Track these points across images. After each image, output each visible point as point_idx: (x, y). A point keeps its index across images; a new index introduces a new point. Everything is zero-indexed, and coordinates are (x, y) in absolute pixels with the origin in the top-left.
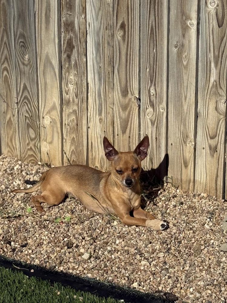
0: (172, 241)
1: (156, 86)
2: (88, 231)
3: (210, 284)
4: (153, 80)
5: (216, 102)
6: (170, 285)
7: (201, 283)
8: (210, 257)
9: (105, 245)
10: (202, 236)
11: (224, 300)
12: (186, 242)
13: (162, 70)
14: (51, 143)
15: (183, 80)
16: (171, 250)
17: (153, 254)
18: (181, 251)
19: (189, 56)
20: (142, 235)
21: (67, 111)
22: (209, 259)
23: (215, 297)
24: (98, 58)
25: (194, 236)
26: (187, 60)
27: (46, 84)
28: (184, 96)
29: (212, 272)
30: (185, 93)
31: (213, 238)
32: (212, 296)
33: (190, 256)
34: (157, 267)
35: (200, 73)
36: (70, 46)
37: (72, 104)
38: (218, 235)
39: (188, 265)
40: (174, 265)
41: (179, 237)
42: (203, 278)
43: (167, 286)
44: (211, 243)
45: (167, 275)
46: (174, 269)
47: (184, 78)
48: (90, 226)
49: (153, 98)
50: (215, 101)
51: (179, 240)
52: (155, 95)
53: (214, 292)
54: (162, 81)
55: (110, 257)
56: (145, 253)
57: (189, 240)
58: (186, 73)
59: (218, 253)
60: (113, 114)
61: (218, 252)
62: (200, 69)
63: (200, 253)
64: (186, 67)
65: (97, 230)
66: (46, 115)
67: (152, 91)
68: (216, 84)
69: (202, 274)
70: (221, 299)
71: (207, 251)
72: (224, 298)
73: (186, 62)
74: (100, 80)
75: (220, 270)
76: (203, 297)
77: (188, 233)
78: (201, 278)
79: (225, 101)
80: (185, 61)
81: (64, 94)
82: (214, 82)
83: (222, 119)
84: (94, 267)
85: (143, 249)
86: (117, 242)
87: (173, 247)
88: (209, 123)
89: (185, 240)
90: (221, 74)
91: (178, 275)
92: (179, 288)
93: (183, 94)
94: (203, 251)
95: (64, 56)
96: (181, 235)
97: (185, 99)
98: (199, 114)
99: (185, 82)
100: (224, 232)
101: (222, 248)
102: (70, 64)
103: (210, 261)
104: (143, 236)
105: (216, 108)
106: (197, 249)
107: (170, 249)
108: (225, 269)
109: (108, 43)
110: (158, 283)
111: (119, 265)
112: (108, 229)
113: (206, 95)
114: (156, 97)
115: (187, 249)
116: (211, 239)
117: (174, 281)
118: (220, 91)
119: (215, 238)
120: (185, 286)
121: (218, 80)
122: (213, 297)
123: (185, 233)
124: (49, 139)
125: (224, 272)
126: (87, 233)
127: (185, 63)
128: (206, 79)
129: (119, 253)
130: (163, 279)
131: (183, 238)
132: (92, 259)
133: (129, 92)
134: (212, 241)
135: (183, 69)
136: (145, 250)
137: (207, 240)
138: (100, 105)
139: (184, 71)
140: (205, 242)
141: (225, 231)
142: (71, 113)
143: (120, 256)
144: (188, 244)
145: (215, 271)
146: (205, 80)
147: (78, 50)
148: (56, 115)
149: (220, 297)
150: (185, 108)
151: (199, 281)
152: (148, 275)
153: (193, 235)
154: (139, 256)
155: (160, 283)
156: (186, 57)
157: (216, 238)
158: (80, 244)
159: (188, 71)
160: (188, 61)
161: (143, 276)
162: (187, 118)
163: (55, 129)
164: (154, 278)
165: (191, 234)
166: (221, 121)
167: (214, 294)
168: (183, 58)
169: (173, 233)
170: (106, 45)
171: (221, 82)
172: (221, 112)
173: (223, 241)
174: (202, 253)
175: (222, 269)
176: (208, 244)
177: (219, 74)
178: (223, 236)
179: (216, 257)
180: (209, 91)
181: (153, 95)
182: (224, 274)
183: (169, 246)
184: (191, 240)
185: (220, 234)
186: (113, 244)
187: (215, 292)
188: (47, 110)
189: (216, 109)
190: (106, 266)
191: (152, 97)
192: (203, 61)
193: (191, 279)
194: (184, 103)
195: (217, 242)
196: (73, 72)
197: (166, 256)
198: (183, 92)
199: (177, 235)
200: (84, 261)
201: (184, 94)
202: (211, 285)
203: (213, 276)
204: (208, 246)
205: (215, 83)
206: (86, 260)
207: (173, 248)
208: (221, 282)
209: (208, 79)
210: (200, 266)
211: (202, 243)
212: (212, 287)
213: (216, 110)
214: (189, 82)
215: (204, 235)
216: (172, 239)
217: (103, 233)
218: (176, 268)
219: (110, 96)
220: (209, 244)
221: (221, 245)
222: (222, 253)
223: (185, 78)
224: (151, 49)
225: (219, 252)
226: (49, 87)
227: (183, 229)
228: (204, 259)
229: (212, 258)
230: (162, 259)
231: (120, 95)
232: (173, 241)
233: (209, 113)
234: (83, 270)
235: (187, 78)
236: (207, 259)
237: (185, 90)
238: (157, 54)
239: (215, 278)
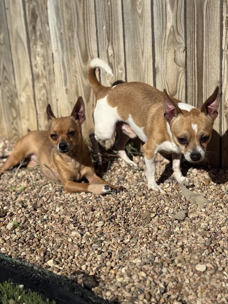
0: (118, 208)
1: (114, 44)
2: (34, 199)
3: (148, 262)
4: (110, 39)
5: (175, 52)
6: (98, 263)
7: (138, 261)
8: (160, 227)
9: (44, 214)
10: (155, 203)
11: (163, 287)
12: (136, 209)
13: (117, 24)
14: (28, 120)
15: (139, 32)
16: (116, 218)
17: (90, 223)
18: (129, 220)
19: (144, 2)
20: (88, 203)
21: (38, 85)
22: (159, 229)
23: (151, 283)
24: (59, 25)
25: (146, 202)
26: (142, 7)
27: (18, 60)
28: (141, 51)
29: (156, 246)
30: (142, 48)
31: (169, 205)
32: (145, 282)
33: (139, 225)
34: (90, 239)
35: (155, 21)
36: (34, 16)
37: (41, 77)
38: (175, 201)
39: (129, 236)
40: (111, 236)
41: (128, 204)
42: (142, 254)
43: (94, 265)
44: (165, 211)
45: (98, 249)
46: (110, 242)
47: (140, 29)
48: (37, 194)
49: (111, 60)
50: (174, 51)
51: (128, 208)
52: (113, 56)
53: (150, 275)
54: (118, 37)
55: (42, 227)
56: (81, 222)
57: (140, 207)
58: (141, 24)
59: (170, 222)
60: (77, 82)
61: (171, 220)
62: (155, 15)
63: (150, 222)
64: (141, 16)
65: (44, 198)
66: (22, 92)
67: (110, 52)
68: (174, 30)
69: (142, 248)
70: (160, 285)
71: (157, 220)
72: (165, 283)
73: (141, 9)
74: (62, 47)
75: (167, 243)
76: (132, 282)
77: (139, 199)
78: (139, 254)
79: (184, 49)
80: (139, 9)
81: (34, 68)
82: (171, 28)
83: (182, 72)
84: (17, 238)
85: (81, 217)
86: (57, 210)
87: (120, 215)
88: (168, 79)
89: (135, 207)
90: (178, 16)
91: (112, 249)
92: (109, 268)
93: (140, 49)
94: (153, 220)
95: (30, 28)
96: (131, 201)
97: (143, 54)
98: (158, 69)
99: (141, 34)
100: (182, 198)
101: (177, 217)
102: (36, 36)
103: (159, 232)
104: (90, 203)
105: (175, 59)
106: (145, 217)
107: (114, 217)
108: (174, 243)
109: (66, 5)
110: (82, 260)
111: (49, 237)
112: (55, 196)
113: (163, 46)
114: (114, 57)
115: (136, 218)
116: (166, 206)
117: (104, 258)
118: (178, 37)
119: (170, 205)
120: (118, 264)
121: (175, 24)
122: (148, 282)
123: (136, 199)
124: (26, 117)
125: (171, 246)
126: (31, 201)
127: (140, 11)
128: (163, 26)
129: (54, 222)
130: (91, 255)
131: (133, 204)
132: (17, 230)
133: (89, 56)
134: (167, 208)
135: (138, 18)
136: (83, 218)
137: (161, 207)
138: (65, 74)
139: (139, 21)
140: (157, 209)
141: (183, 196)
142: (41, 87)
143: (53, 226)
144: (139, 211)
145: (160, 245)
146: (161, 27)
147: (41, 20)
148: (30, 89)
149: (158, 282)
150: (143, 64)
151: (136, 258)
152: (73, 249)
153: (145, 201)
154: (73, 225)
155: (85, 261)
156: (140, 4)
157: (172, 204)
158: (15, 213)
159: (143, 20)
160: (143, 8)
161: (67, 251)
162: (146, 76)
163: (30, 105)
164: (80, 253)
165: (143, 200)
166: (181, 74)
167: (150, 278)
168: (138, 6)
169: (121, 199)
170: (64, 8)
171: (178, 26)
172: (181, 63)
173: (179, 208)
174: (151, 222)
175: (171, 241)
176: (161, 212)
177: (175, 17)
178: (181, 203)
179: (167, 227)
180: (166, 40)
181: (111, 56)
182: (172, 249)
183: (114, 214)
184: (142, 208)
185: (178, 200)
186: (53, 212)
187: (152, 275)
188: (22, 86)
189: (175, 60)
190: (32, 238)
191: (110, 57)
192: (158, 4)
193: (127, 254)
194: (141, 59)
195: (172, 209)
196: (39, 43)
197: (105, 225)
198: (140, 47)
199: (126, 201)
200: (7, 232)
201: (141, 48)
202: (149, 264)
203: (156, 251)
204: (161, 214)
205: (172, 29)
206: (9, 231)
207: (118, 216)
208: (164, 259)
209: (164, 27)
210: (143, 238)
211: (154, 210)
212: (150, 267)
213: (175, 62)
214: (145, 33)
215: (157, 201)
216: (119, 206)
217: (49, 201)
218: (112, 240)
219: (73, 64)
220: (163, 212)
221: (176, 212)
222: (176, 222)
223: (141, 29)
224: (106, 3)
225: (173, 220)
226: (21, 63)
227: (134, 195)
228: (152, 229)
229: (163, 228)
230: (99, 229)
231: (81, 61)
232: (121, 208)
233: (167, 67)
234: (2, 243)
235: (143, 30)
236: (156, 229)
237: (142, 44)
238: (111, 7)
239: (159, 253)
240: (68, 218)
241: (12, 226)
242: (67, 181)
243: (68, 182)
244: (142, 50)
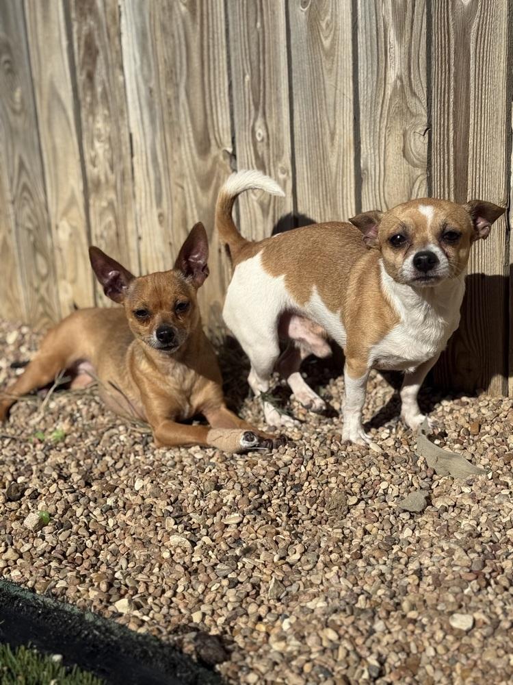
0: (275, 483)
1: (267, 115)
2: (85, 459)
3: (342, 608)
4: (260, 104)
5: (404, 135)
6: (230, 607)
7: (319, 604)
8: (368, 527)
9: (108, 493)
10: (357, 473)
11: (376, 664)
12: (314, 486)
13: (277, 72)
15: (325, 89)
17: (212, 516)
18: (298, 511)
19: (336, 22)
20: (207, 470)
21: (98, 204)
22: (366, 532)
23: (348, 654)
24: (146, 72)
25: (337, 471)
26: (332, 33)
27: (54, 149)
28: (328, 132)
29: (360, 570)
30: (332, 123)
31: (388, 477)
32: (335, 651)
33: (320, 523)
34: (210, 552)
35: (360, 64)
36: (91, 51)
37: (103, 187)
38: (402, 468)
39: (299, 548)
40: (259, 547)
41: (297, 475)
42: (328, 588)
43: (219, 611)
44: (381, 491)
45: (230, 576)
46: (256, 560)
47: (327, 82)
48: (92, 448)
49: (262, 149)
50: (401, 131)
51: (296, 482)
52: (266, 140)
53: (347, 636)
54: (278, 100)
55: (103, 523)
56: (191, 514)
57: (323, 482)
58: (330, 70)
59: (392, 517)
60: (184, 198)
61: (394, 513)
62: (361, 51)
63: (345, 516)
64: (330, 54)
65: (107, 458)
66: (61, 220)
67: (260, 132)
68: (402, 86)
69: (328, 576)
70: (369, 659)
71: (362, 511)
72: (380, 655)
73: (329, 39)
74: (153, 121)
75: (385, 564)
76: (306, 652)
77: (322, 463)
78: (322, 587)
79: (426, 128)
80: (326, 38)
81: (89, 167)
82: (396, 81)
83: (421, 178)
84: (48, 549)
85: (191, 502)
86: (138, 486)
87: (278, 498)
88: (389, 194)
89: (313, 481)
90: (413, 55)
91: (260, 576)
92: (253, 619)
93: (327, 126)
94: (352, 511)
95: (81, 78)
96: (303, 467)
97: (332, 139)
98: (365, 172)
99: (330, 93)
100: (419, 464)
101: (406, 504)
102: (94, 96)
103: (368, 538)
104: (210, 471)
105: (404, 151)
106: (335, 503)
107: (266, 504)
108: (400, 563)
109: (164, 28)
110: (193, 600)
111: (118, 546)
112: (132, 455)
113: (378, 120)
114: (268, 144)
115: (315, 506)
116: (382, 480)
117: (242, 596)
118: (412, 102)
119: (392, 477)
120: (273, 611)
121: (406, 73)
122: (341, 654)
123: (314, 464)
125: (394, 572)
126: (78, 465)
127: (327, 43)
128: (378, 76)
129: (129, 513)
130: (213, 589)
131: (308, 475)
132: (47, 529)
133: (213, 142)
134: (384, 485)
135: (324, 59)
136: (196, 505)
137: (370, 483)
138: (158, 181)
139: (326, 65)
140: (363, 486)
141: (422, 458)
142: (104, 209)
143: (128, 523)
144: (320, 491)
145: (369, 568)
146: (375, 79)
147: (106, 59)
148: (78, 212)
149: (364, 653)
150: (333, 161)
151: (315, 597)
152: (174, 576)
153: (335, 468)
154: (172, 521)
155: (201, 602)
156: (328, 25)
157: (396, 476)
158: (42, 491)
159: (335, 62)
160: (334, 35)
161: (160, 580)
162: (339, 187)
163: (79, 250)
164: (189, 585)
165: (330, 466)
166: (417, 184)
167: (346, 644)
168: (322, 30)
169: (280, 464)
170: (158, 34)
171: (412, 76)
172: (418, 159)
173: (412, 485)
174: (349, 515)
175: (394, 560)
176: (370, 493)
177: (407, 56)
178: (415, 473)
179: (385, 528)
180: (386, 108)
181: (262, 140)
182: (395, 577)
183: (265, 497)
184: (327, 483)
185: (408, 466)
186: (127, 490)
187: (351, 637)
188: (62, 207)
189: (405, 153)
190: (82, 548)
191: (259, 145)
192: (368, 27)
193: (293, 589)
194: (329, 149)
195: (396, 488)
196: (101, 111)
197: (245, 521)
198: (327, 122)
199: (292, 468)
201: (329, 125)
202: (344, 611)
203: (359, 583)
204: (370, 498)
205: (399, 83)
207: (275, 502)
208: (379, 600)
209: (381, 80)
210: (331, 552)
211: (356, 488)
212: (346, 617)
213: (404, 156)
214: (338, 91)
215: (361, 468)
216: (276, 478)
217: (119, 465)
218: (262, 557)
219: (176, 158)
220: (375, 493)
221: (405, 495)
222: (406, 516)
223: (329, 82)
224: (252, 24)
225: (397, 513)
226: (60, 154)
227: (310, 454)
228: (351, 532)
229: (374, 530)
230: (231, 531)
231: (195, 152)
232: (280, 484)
233: (387, 168)
234: (15, 558)
235: (333, 83)
236: (359, 532)
237: (331, 114)
238: (264, 32)
239: (366, 588)
240: (162, 505)
241: (36, 522)
242: (160, 419)
243: (162, 423)
244: (330, 129)
